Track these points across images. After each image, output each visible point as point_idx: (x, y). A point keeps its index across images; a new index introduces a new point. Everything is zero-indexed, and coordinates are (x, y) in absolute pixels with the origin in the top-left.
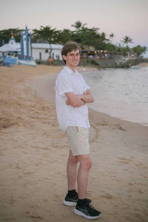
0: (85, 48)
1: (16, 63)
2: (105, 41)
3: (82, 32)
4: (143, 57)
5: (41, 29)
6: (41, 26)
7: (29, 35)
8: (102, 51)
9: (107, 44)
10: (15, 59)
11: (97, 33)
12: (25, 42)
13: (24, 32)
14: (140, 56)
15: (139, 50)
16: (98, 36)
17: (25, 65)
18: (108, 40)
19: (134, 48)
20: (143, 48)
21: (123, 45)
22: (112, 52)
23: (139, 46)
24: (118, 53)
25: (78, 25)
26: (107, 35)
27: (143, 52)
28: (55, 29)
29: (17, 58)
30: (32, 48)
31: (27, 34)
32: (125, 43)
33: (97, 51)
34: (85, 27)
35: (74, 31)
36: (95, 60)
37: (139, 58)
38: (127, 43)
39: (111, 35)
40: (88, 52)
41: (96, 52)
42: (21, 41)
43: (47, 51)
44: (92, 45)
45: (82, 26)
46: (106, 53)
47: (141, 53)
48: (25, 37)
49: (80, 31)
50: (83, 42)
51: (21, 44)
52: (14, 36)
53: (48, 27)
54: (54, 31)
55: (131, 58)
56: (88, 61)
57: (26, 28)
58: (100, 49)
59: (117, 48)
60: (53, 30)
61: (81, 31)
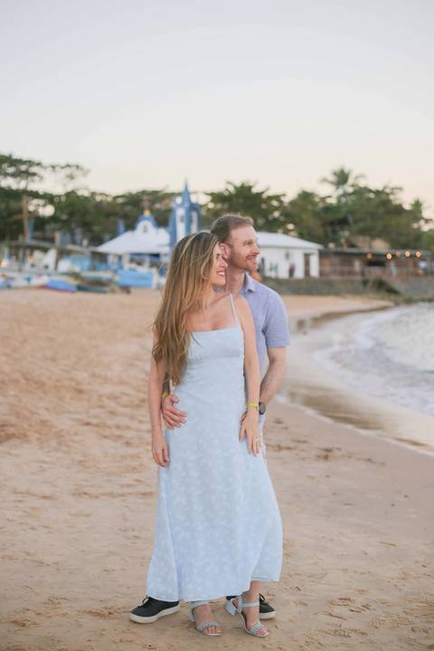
0: (360, 244)
1: (151, 286)
2: (422, 222)
3: (355, 197)
5: (227, 189)
6: (229, 183)
7: (194, 207)
8: (408, 254)
9: (425, 233)
10: (150, 273)
11: (397, 202)
12: (181, 228)
13: (179, 200)
16: (399, 210)
18: (427, 221)
25: (342, 178)
28: (268, 190)
29: (154, 270)
31: (187, 205)
33: (393, 252)
34: (362, 183)
35: (330, 197)
36: (385, 278)
40: (366, 254)
41: (389, 256)
42: (171, 224)
44: (379, 236)
45: (351, 181)
46: (422, 259)
48: (180, 212)
49: (345, 194)
50: (356, 228)
51: (169, 233)
52: (152, 212)
53: (246, 185)
54: (264, 196)
56: (365, 283)
57: (186, 186)
58: (405, 247)
60: (263, 193)
61: (351, 194)
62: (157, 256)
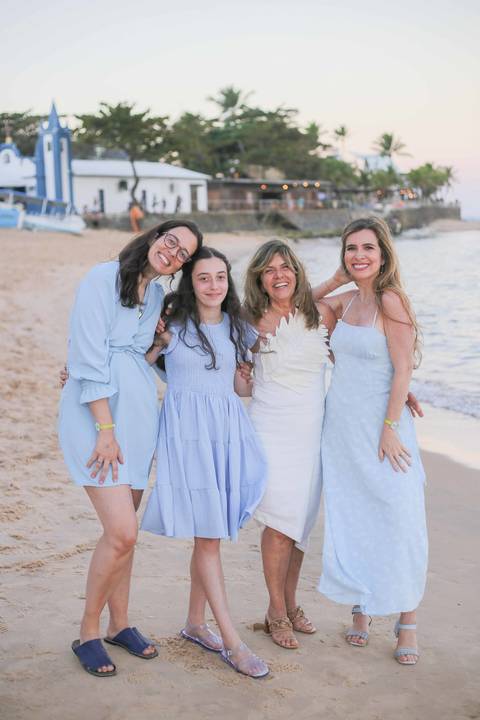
0: (252, 174)
1: (16, 225)
2: (319, 149)
3: (244, 121)
4: (442, 200)
5: (101, 112)
6: (102, 104)
7: (63, 133)
8: (305, 184)
9: (322, 160)
10: (14, 210)
11: (292, 126)
12: (49, 157)
13: (46, 125)
14: (433, 196)
15: (428, 180)
16: (294, 135)
17: (48, 230)
18: (325, 147)
19: (413, 171)
20: (444, 171)
21: (377, 164)
22: (342, 186)
23: (429, 166)
24: (362, 188)
26: (326, 132)
27: (442, 184)
28: (148, 111)
29: (20, 207)
30: (71, 175)
31: (55, 130)
32: (383, 154)
33: (289, 182)
34: (252, 104)
35: (216, 120)
36: (282, 212)
37: (429, 203)
38: (390, 156)
39: (339, 130)
40: (260, 185)
41: (285, 188)
42: (37, 153)
43: (123, 185)
44: (273, 165)
45: (240, 102)
46: (322, 190)
47: (438, 187)
48: (48, 139)
49: (234, 118)
50: (247, 155)
51: (36, 163)
52: (14, 138)
53: (123, 106)
54: (144, 119)
55: (405, 206)
56: (260, 217)
57: (54, 108)
58: (302, 177)
59: (358, 174)
60: (144, 115)
61: (240, 118)
62: (22, 189)
